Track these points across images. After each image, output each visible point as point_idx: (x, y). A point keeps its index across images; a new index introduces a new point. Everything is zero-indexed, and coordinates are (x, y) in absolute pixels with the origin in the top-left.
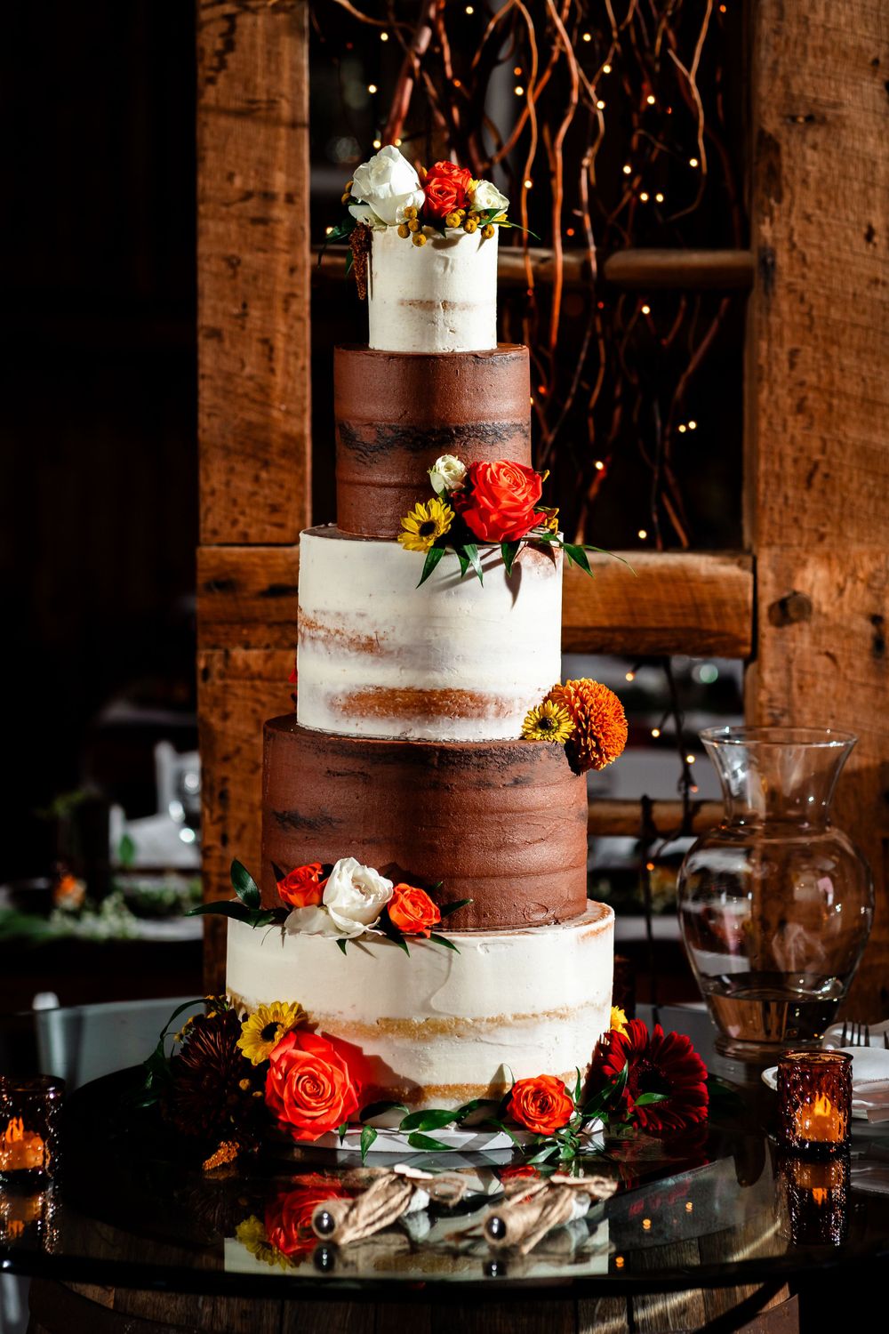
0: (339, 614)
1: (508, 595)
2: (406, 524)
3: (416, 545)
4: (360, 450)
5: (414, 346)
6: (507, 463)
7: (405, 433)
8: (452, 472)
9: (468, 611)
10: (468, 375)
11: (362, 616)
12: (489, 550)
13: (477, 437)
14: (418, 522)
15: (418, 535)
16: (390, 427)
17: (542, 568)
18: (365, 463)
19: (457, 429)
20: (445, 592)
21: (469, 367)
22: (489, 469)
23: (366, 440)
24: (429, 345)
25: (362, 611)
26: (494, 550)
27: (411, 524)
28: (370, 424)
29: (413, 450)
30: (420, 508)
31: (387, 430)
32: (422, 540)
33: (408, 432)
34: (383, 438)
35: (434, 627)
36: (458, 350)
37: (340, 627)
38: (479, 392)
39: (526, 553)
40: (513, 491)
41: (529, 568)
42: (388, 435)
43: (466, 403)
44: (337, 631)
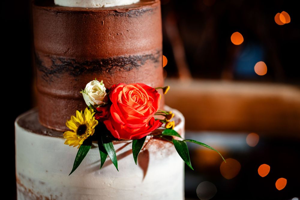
0: (30, 180)
1: (139, 172)
2: (69, 125)
3: (73, 142)
4: (44, 72)
5: (77, 3)
6: (135, 86)
7: (69, 64)
8: (97, 93)
9: (110, 185)
10: (111, 24)
11: (43, 183)
12: (123, 144)
13: (118, 66)
14: (77, 123)
15: (75, 134)
16: (60, 59)
17: (164, 151)
18: (47, 81)
19: (103, 61)
20: (94, 173)
21: (111, 19)
22: (121, 92)
23: (47, 66)
24: (87, 3)
25: (43, 181)
26: (128, 144)
27: (72, 125)
28: (49, 56)
29: (75, 75)
30: (79, 114)
31: (58, 60)
32: (77, 138)
33: (71, 63)
34: (56, 66)
35: (87, 195)
36: (107, 6)
37: (31, 188)
38: (118, 36)
39: (152, 143)
40: (136, 109)
41: (154, 153)
42: (58, 64)
43: (110, 44)
44: (30, 191)
